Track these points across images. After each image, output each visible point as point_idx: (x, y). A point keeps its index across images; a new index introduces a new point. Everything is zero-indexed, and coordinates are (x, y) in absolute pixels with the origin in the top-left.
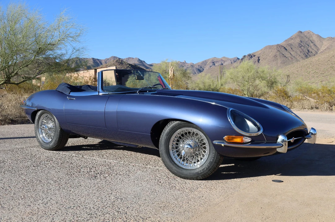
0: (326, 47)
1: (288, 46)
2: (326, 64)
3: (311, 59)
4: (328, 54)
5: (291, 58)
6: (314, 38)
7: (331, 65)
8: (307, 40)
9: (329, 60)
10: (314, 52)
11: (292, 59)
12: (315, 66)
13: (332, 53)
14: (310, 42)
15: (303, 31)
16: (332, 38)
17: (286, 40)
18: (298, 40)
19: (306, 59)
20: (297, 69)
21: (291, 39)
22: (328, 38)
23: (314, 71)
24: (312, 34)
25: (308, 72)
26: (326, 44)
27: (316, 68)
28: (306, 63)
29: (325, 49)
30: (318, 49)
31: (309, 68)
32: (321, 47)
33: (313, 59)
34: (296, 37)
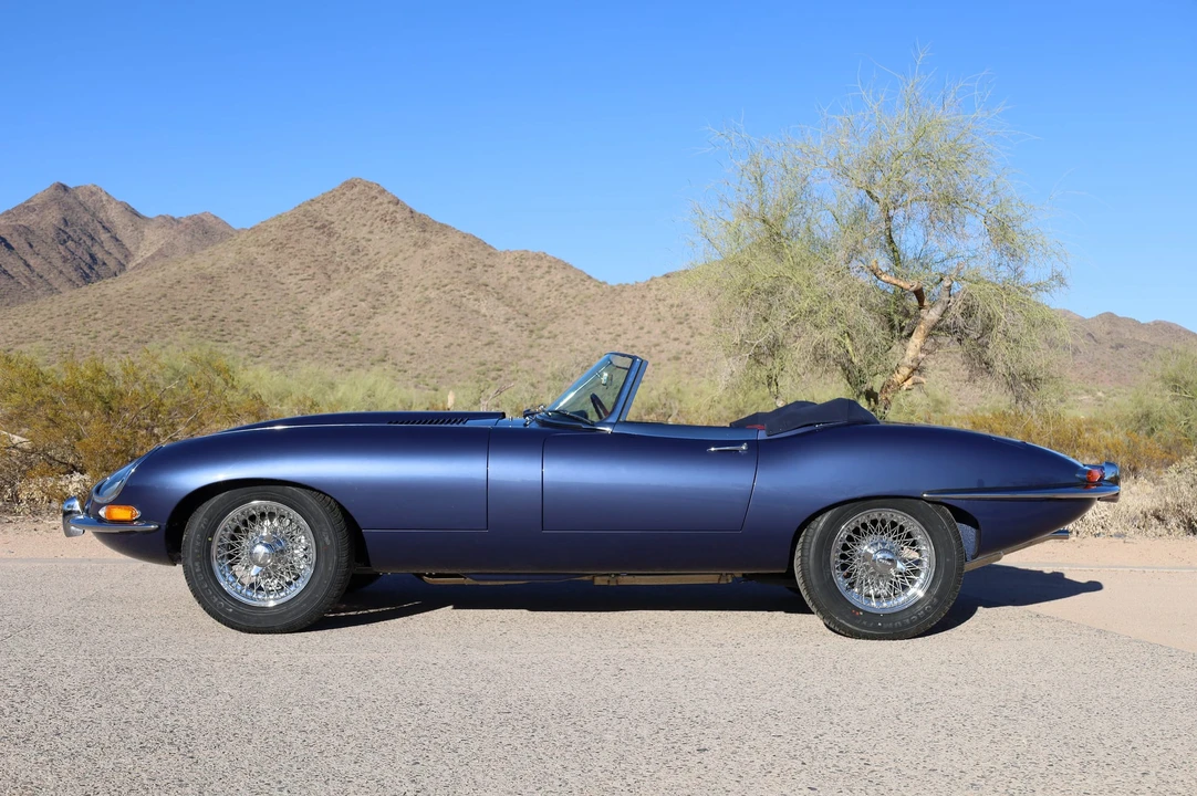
0: (154, 250)
1: (15, 235)
2: (155, 307)
3: (103, 286)
4: (160, 275)
5: (29, 280)
6: (114, 215)
7: (172, 312)
8: (86, 218)
9: (165, 296)
10: (112, 264)
11: (32, 283)
12: (117, 313)
13: (174, 269)
14: (99, 227)
15: (71, 185)
16: (173, 219)
17: (8, 212)
18: (53, 217)
19: (84, 288)
20: (49, 323)
21: (27, 208)
22: (161, 220)
23: (113, 332)
24: (104, 198)
25: (92, 335)
26: (152, 241)
27: (118, 321)
28: (83, 301)
29: (152, 257)
30: (128, 255)
31: (95, 320)
32: (138, 248)
33: (111, 288)
34: (45, 206)
